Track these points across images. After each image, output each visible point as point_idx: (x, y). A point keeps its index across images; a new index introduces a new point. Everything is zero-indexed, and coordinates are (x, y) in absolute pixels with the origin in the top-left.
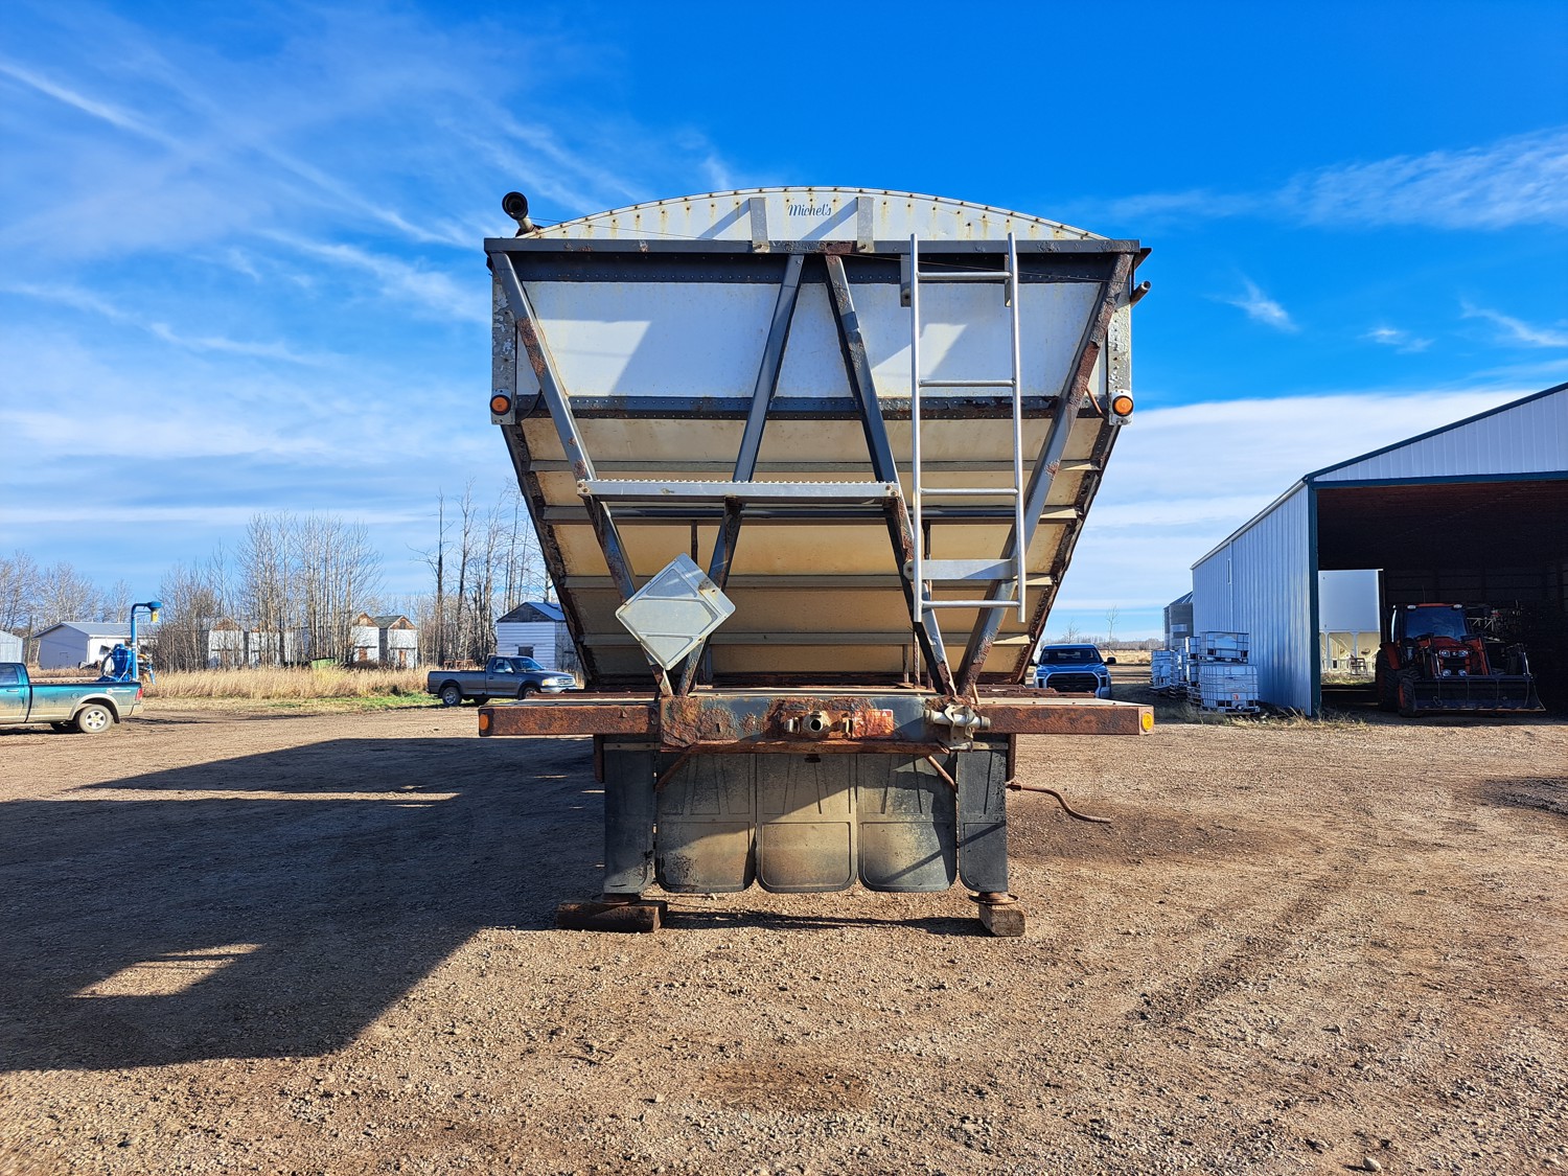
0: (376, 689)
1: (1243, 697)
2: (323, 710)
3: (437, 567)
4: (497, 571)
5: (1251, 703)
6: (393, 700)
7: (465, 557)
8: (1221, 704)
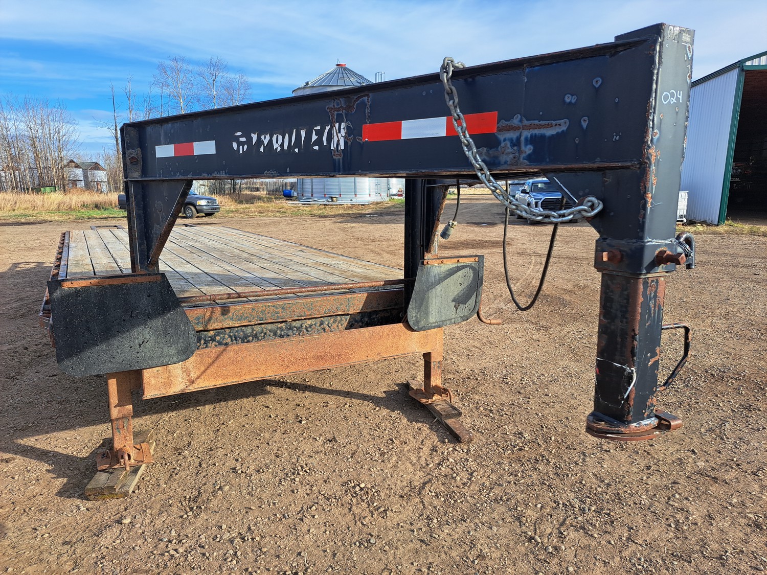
0: (84, 205)
2: (49, 219)
6: (96, 213)
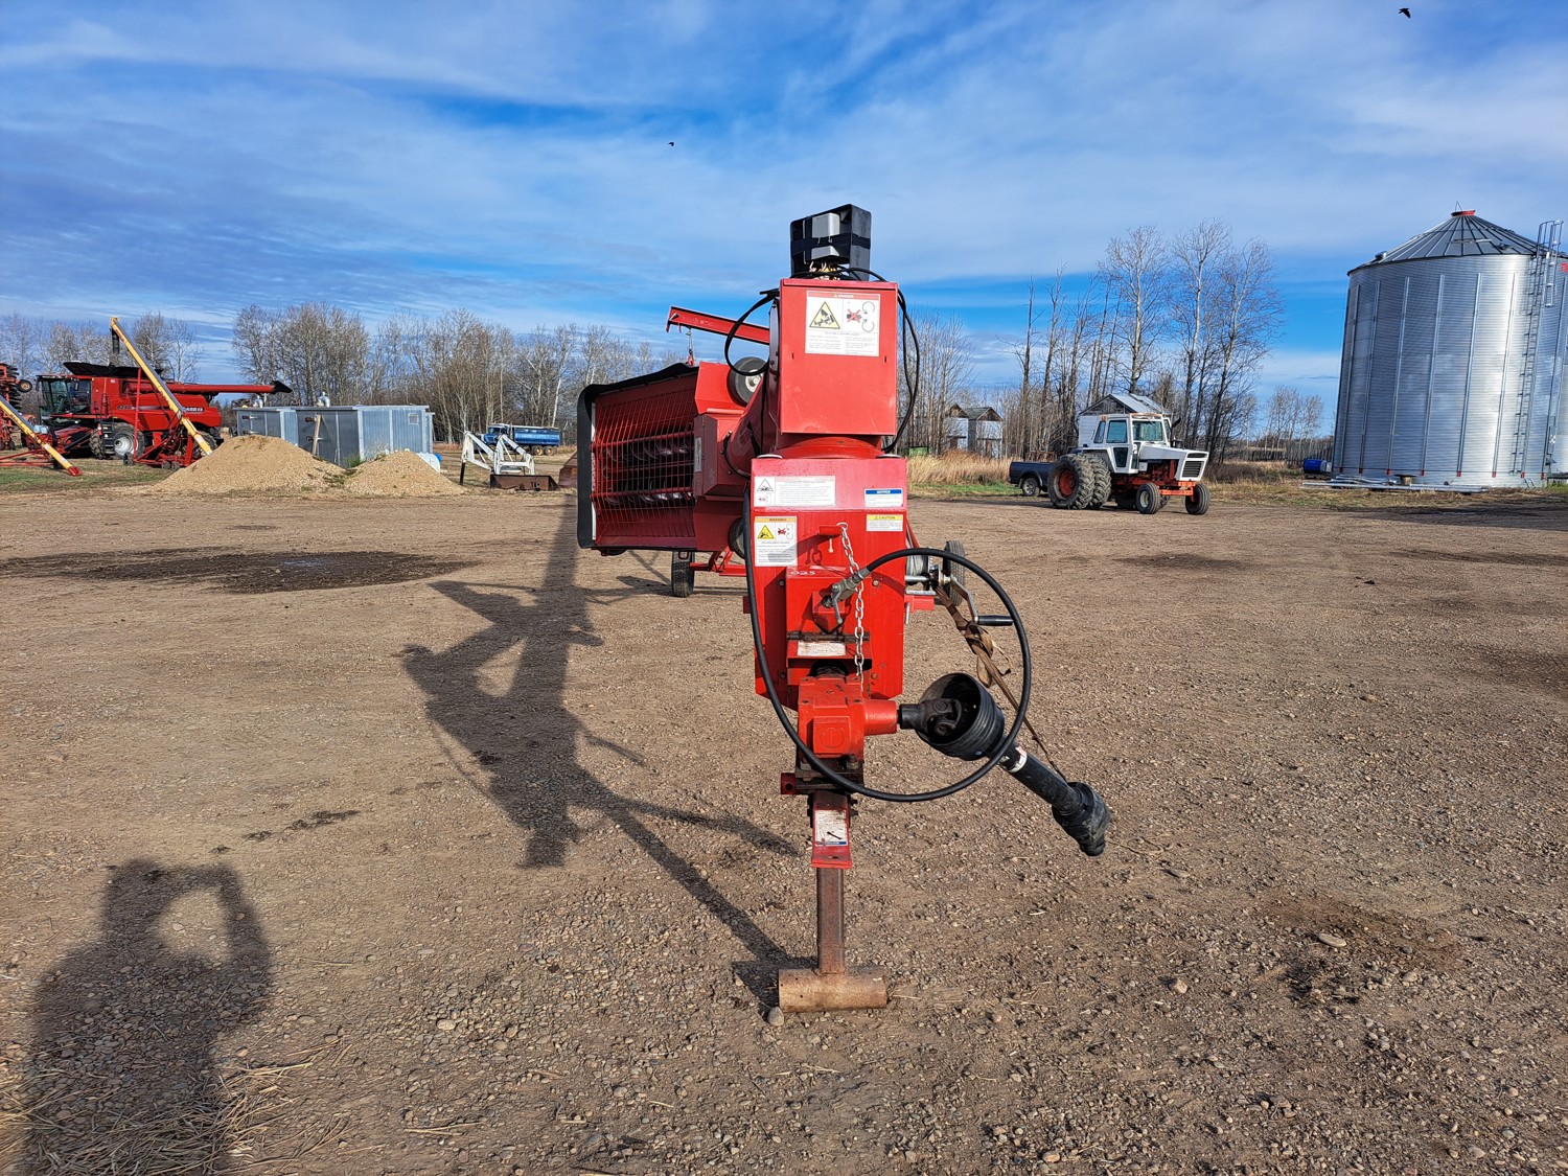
3: (1024, 358)
4: (1083, 362)
7: (1051, 349)
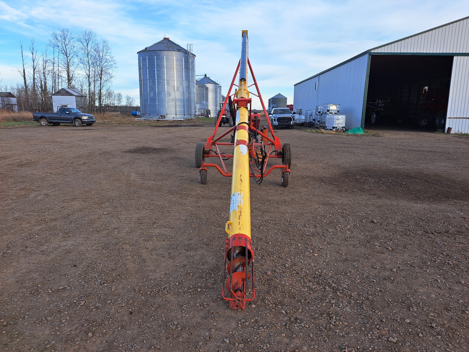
1: (341, 126)
3: (23, 73)
4: (48, 76)
5: (343, 127)
7: (34, 70)
8: (334, 128)
